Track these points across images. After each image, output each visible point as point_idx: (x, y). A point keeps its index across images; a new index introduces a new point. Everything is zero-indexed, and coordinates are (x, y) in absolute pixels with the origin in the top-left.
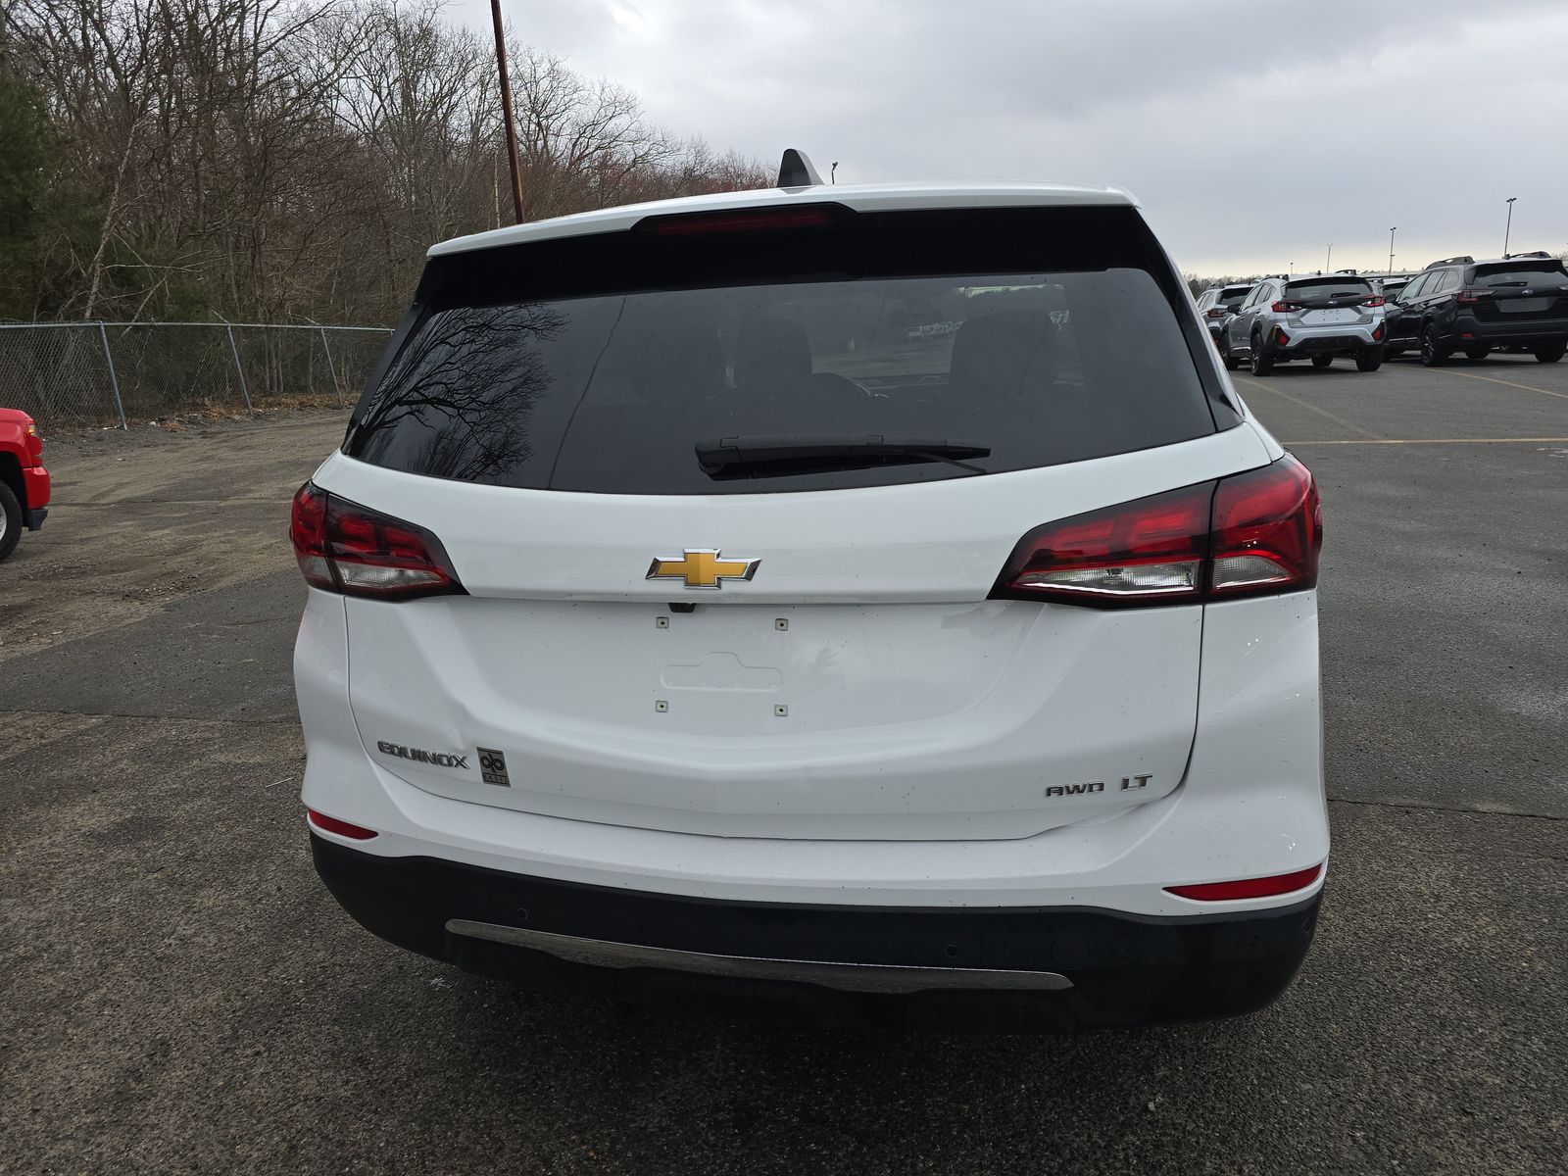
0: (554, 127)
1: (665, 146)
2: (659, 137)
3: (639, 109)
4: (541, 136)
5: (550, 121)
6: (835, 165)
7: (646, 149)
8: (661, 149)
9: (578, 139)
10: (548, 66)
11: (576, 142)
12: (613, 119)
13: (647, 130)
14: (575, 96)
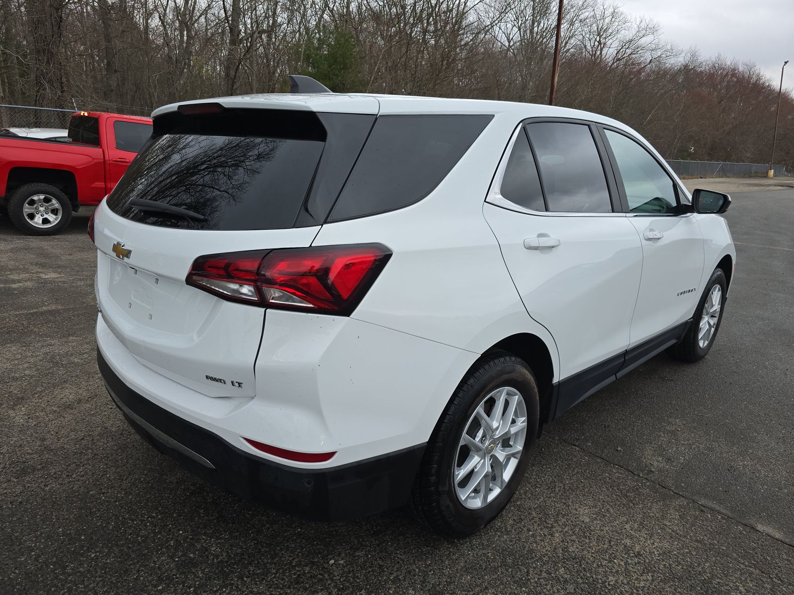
0: (608, 43)
1: (671, 52)
2: (669, 47)
3: (659, 32)
4: (599, 47)
5: (607, 40)
6: (786, 63)
7: (659, 54)
8: (669, 54)
9: (620, 49)
10: (613, 10)
11: (619, 51)
12: (643, 38)
13: (662, 44)
14: (624, 26)
